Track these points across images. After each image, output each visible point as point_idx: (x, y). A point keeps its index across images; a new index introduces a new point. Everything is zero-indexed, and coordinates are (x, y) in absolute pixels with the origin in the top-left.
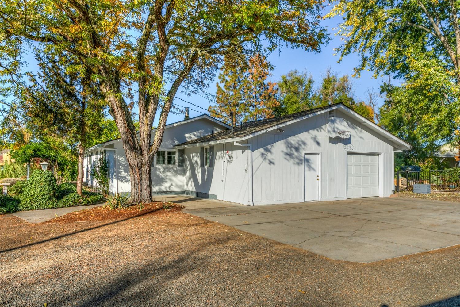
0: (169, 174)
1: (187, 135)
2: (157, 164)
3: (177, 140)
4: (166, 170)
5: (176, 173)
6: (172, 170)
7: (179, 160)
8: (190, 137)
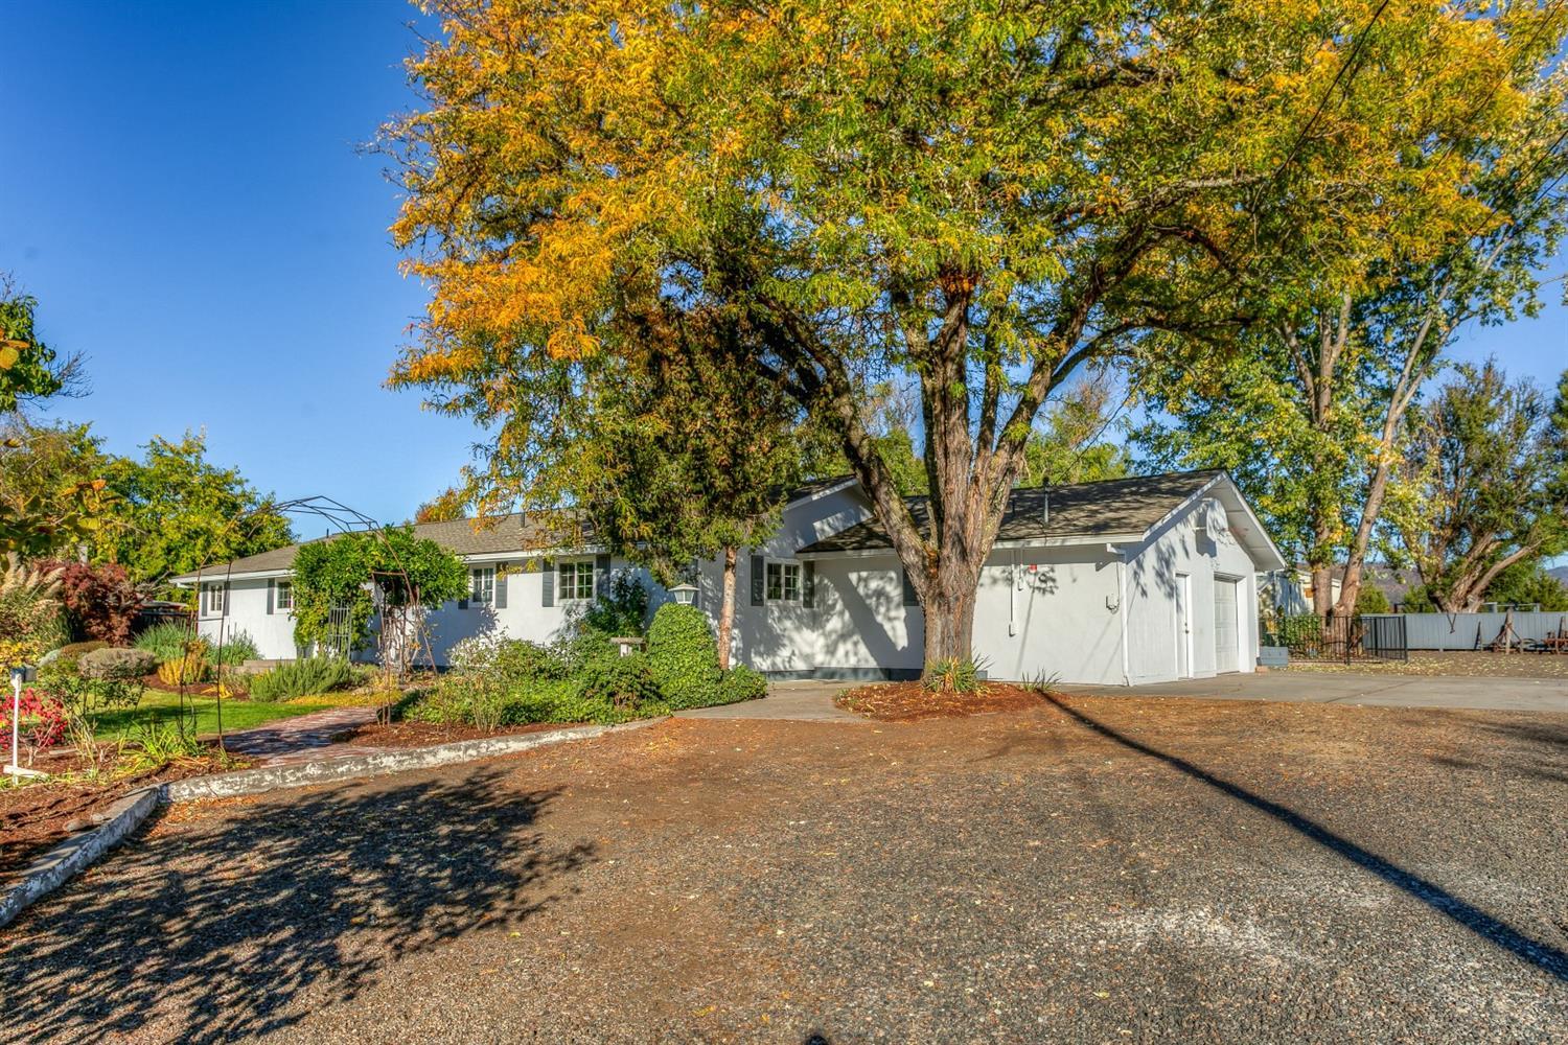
0: (788, 624)
1: (817, 525)
2: (770, 597)
3: (803, 537)
4: (785, 613)
5: (801, 623)
6: (793, 616)
7: (805, 587)
8: (823, 530)
